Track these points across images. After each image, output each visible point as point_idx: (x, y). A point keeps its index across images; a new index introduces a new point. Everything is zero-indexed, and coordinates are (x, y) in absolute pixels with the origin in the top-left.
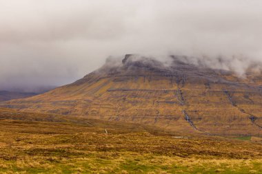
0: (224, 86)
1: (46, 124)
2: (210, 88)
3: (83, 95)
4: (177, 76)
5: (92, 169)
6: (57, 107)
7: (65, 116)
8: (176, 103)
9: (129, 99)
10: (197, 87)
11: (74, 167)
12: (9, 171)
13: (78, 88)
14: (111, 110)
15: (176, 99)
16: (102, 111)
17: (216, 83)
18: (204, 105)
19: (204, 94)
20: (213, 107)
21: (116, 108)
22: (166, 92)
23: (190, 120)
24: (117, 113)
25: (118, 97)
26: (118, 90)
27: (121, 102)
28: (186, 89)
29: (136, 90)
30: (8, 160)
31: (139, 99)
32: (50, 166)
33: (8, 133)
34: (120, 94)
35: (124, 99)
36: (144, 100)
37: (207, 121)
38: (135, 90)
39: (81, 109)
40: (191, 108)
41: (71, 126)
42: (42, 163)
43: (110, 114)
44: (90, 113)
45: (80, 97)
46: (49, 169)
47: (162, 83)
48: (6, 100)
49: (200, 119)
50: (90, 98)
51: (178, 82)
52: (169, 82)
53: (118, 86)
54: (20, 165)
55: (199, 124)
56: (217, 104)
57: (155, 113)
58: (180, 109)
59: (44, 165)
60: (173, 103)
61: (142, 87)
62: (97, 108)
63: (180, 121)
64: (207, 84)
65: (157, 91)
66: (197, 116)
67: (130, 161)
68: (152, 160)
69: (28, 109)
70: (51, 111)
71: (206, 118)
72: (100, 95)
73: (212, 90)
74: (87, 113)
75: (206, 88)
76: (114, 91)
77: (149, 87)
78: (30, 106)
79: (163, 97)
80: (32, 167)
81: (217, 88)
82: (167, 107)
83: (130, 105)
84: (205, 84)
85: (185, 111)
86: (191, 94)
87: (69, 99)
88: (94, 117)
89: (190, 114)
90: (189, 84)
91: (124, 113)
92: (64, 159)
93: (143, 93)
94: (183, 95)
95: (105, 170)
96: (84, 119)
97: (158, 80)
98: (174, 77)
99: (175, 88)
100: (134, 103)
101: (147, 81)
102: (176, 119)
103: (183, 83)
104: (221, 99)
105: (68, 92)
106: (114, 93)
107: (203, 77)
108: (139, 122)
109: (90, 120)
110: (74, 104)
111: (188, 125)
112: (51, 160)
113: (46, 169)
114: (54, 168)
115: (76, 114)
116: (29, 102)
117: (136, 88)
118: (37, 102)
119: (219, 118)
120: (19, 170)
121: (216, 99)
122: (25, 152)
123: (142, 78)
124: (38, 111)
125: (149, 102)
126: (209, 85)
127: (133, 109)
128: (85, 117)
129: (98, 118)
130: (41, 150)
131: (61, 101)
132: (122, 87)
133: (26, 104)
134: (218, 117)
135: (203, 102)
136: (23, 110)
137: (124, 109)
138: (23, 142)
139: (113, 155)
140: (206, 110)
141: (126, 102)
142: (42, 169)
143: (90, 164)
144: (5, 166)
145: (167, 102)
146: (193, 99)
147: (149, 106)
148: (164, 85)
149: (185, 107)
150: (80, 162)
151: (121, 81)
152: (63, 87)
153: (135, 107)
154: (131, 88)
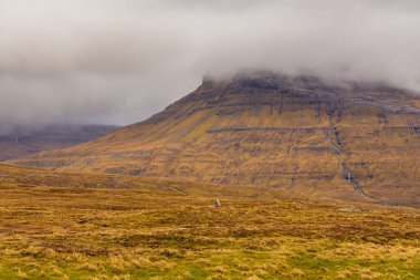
0: (412, 118)
1: (106, 192)
2: (386, 122)
3: (165, 140)
4: (328, 104)
5: (241, 269)
6: (121, 163)
7: (135, 177)
8: (328, 149)
9: (245, 145)
10: (364, 121)
11: (209, 265)
12: (101, 276)
13: (156, 128)
14: (215, 165)
15: (327, 143)
16: (198, 167)
17: (397, 113)
18: (377, 152)
19: (377, 133)
20: (393, 156)
21: (222, 162)
22: (310, 131)
23: (353, 178)
24: (225, 171)
25: (226, 142)
26: (226, 130)
27: (232, 150)
28: (344, 124)
29: (258, 129)
30: (93, 255)
31: (263, 146)
32: (169, 265)
33: (59, 210)
34: (229, 136)
35: (237, 145)
36: (271, 146)
37: (383, 180)
38: (254, 129)
39: (163, 164)
40: (355, 159)
41: (151, 194)
42: (153, 260)
43: (213, 172)
44: (178, 171)
45: (159, 144)
46: (167, 270)
47: (302, 116)
48: (31, 152)
49: (371, 177)
50: (177, 146)
51: (330, 113)
52: (315, 113)
53: (225, 123)
54: (117, 264)
55: (369, 187)
56: (399, 149)
57: (290, 169)
58: (335, 160)
59: (157, 263)
60: (322, 149)
61: (267, 123)
62: (190, 162)
63: (336, 181)
64: (382, 115)
65: (294, 130)
66: (365, 173)
67: (301, 254)
68: (338, 250)
69: (71, 167)
70: (110, 170)
71: (381, 176)
72: (195, 140)
73: (390, 125)
74: (172, 172)
75: (380, 122)
76: (218, 131)
77: (279, 123)
78: (73, 162)
79: (304, 140)
80: (138, 267)
81: (398, 122)
82: (312, 157)
83: (247, 155)
84: (378, 116)
85: (343, 164)
86: (354, 134)
87: (140, 148)
88: (186, 179)
89: (352, 168)
90: (349, 116)
91: (237, 170)
92: (189, 253)
93: (270, 133)
94: (340, 136)
95: (263, 269)
96: (169, 183)
97: (295, 110)
98: (323, 105)
99: (326, 123)
100: (255, 152)
101: (275, 112)
102: (329, 178)
103: (340, 115)
104: (407, 141)
105: (139, 135)
106: (220, 135)
107: (375, 104)
108: (264, 185)
109: (179, 183)
110: (150, 157)
111: (350, 188)
112: (169, 255)
113: (162, 269)
114: (175, 267)
115: (154, 174)
116: (71, 155)
117: (256, 125)
118: (84, 155)
119: (404, 175)
120: (118, 272)
121: (398, 141)
122: (117, 241)
123: (267, 107)
124: (88, 170)
125: (280, 150)
126: (385, 117)
127: (252, 163)
128: (171, 179)
129: (192, 179)
130: (143, 237)
131: (128, 153)
132: (232, 124)
133: (67, 159)
134: (402, 172)
135: (375, 147)
136: (61, 170)
137: (237, 164)
138: (92, 225)
139: (269, 244)
140: (382, 160)
141: (240, 150)
142: (156, 271)
143: (235, 260)
144: (92, 266)
145: (312, 149)
146: (357, 142)
147: (280, 157)
148: (307, 119)
149: (343, 156)
150: (219, 257)
151: (230, 114)
152: (129, 127)
153: (256, 160)
154: (249, 126)
